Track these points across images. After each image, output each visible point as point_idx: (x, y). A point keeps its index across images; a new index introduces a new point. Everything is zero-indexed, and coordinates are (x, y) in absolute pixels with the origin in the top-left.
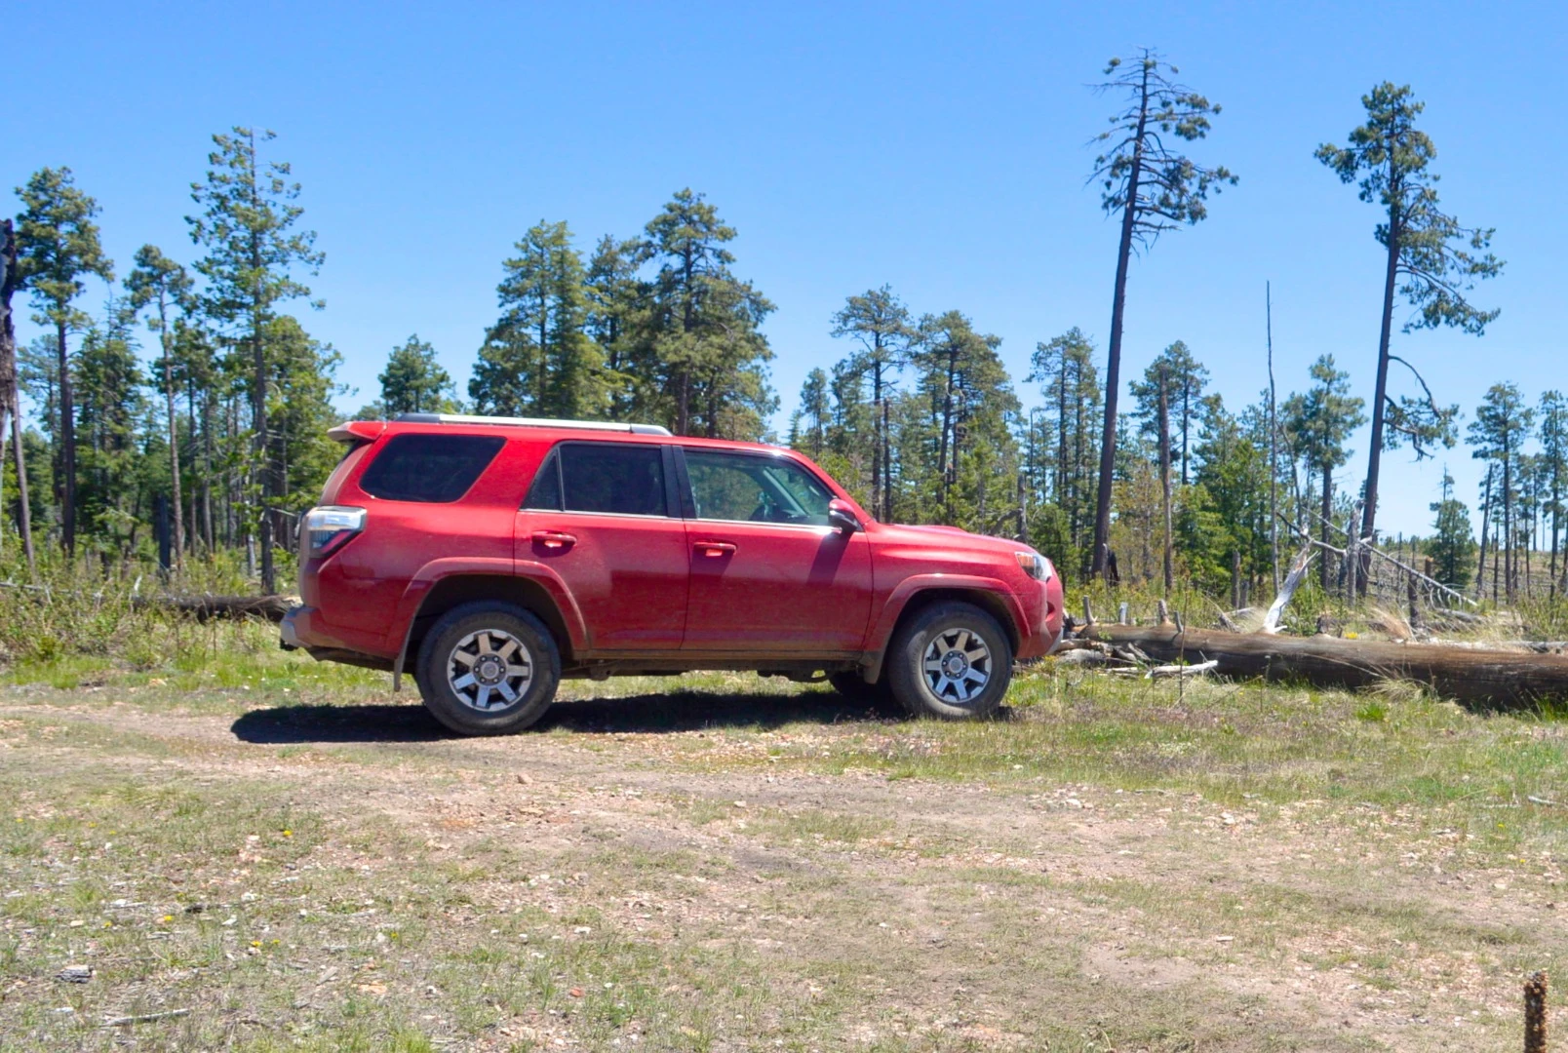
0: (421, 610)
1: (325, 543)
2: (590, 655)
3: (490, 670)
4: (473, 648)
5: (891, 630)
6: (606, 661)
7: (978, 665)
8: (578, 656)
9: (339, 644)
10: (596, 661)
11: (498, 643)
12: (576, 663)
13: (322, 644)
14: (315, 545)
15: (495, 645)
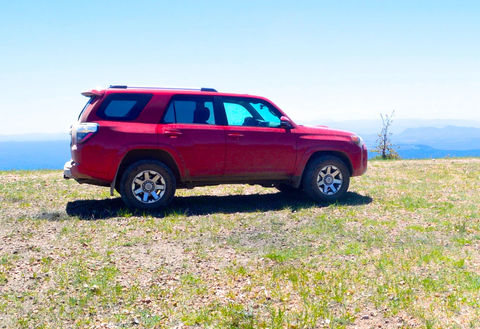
0: (121, 163)
1: (83, 137)
2: (187, 180)
3: (149, 186)
4: (142, 178)
5: (304, 167)
6: (193, 182)
7: (337, 177)
8: (183, 180)
9: (89, 177)
10: (189, 182)
11: (152, 176)
12: (182, 183)
13: (82, 178)
14: (79, 138)
15: (150, 176)
